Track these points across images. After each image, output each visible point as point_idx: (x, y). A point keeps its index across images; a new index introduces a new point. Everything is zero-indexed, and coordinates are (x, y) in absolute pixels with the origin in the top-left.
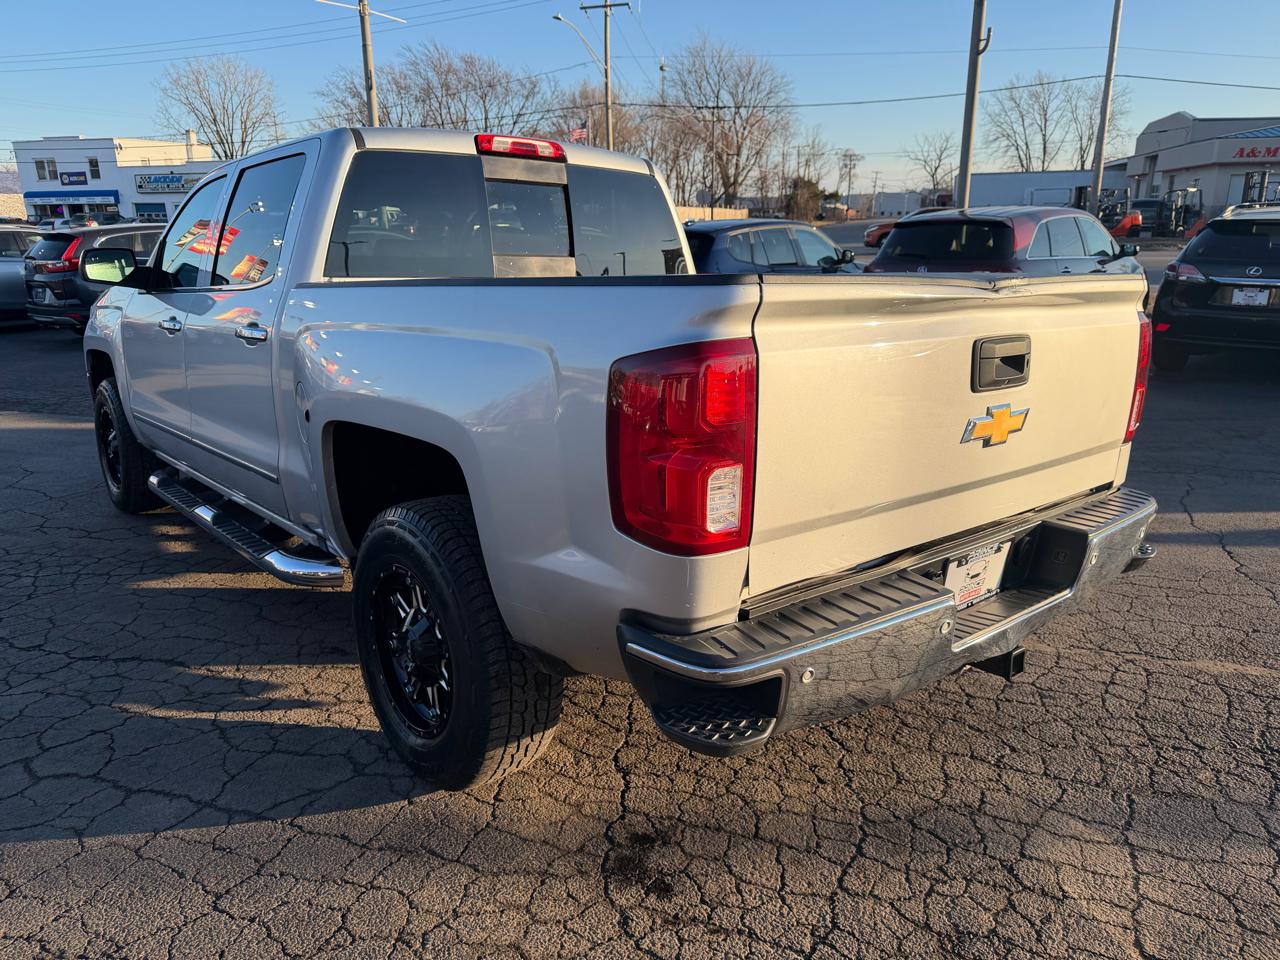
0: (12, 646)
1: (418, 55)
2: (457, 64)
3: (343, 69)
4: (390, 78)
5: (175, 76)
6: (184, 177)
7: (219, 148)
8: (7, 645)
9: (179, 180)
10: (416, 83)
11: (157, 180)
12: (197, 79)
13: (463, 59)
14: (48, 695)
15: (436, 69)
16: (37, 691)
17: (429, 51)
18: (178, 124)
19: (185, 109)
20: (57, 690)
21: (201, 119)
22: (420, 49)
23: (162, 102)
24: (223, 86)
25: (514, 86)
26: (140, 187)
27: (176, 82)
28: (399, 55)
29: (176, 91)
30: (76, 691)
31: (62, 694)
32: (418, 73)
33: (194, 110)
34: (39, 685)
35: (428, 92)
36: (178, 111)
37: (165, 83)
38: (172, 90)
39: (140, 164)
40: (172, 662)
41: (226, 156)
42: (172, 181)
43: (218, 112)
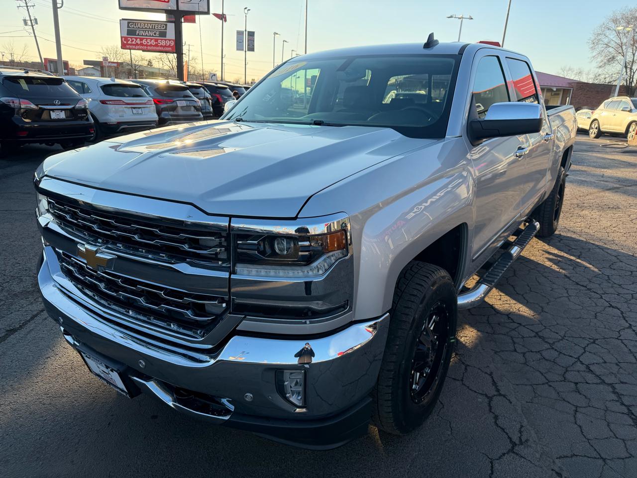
0: (622, 313)
8: (624, 315)
14: (620, 285)
16: (623, 288)
20: (615, 285)
30: (610, 283)
31: (615, 283)
34: (620, 290)
40: (568, 278)
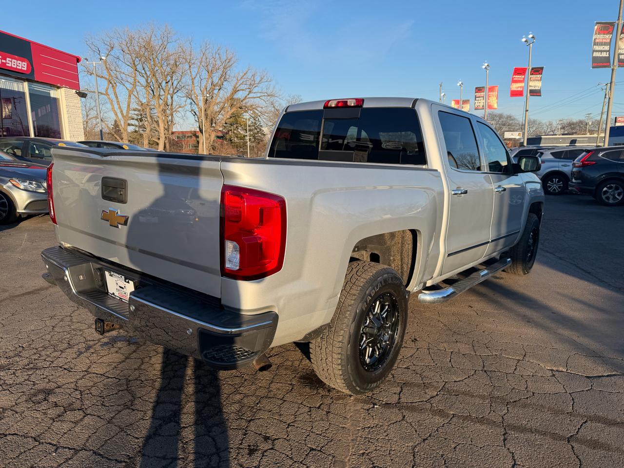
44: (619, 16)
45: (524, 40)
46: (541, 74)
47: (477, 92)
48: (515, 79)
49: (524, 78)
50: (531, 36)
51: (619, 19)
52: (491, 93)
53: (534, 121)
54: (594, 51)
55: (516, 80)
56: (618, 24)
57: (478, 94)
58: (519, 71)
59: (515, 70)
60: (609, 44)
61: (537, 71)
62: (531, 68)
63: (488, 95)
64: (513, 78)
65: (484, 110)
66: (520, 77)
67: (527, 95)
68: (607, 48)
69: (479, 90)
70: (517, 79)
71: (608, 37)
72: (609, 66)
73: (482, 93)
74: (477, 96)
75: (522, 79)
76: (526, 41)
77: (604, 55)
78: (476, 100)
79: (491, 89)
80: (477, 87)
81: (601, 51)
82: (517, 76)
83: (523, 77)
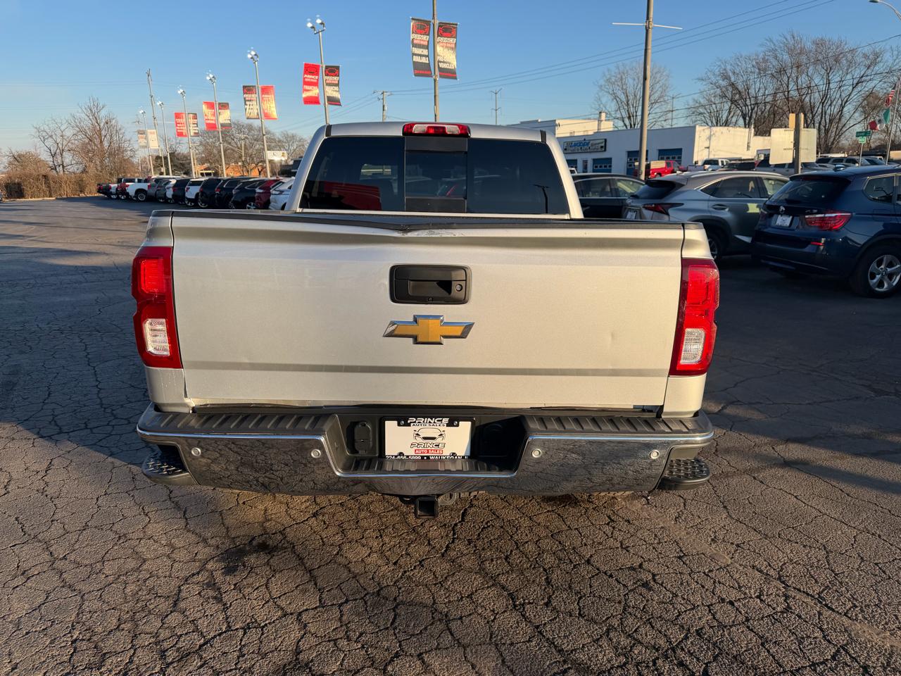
1: (776, 44)
2: (809, 45)
3: (720, 60)
4: (754, 63)
5: (608, 77)
6: (591, 142)
7: (627, 122)
9: (588, 144)
10: (773, 64)
11: (575, 145)
12: (622, 77)
13: (814, 42)
15: (791, 51)
17: (786, 39)
18: (605, 108)
19: (610, 97)
21: (619, 103)
22: (780, 38)
23: (598, 94)
24: (637, 81)
25: (859, 59)
26: (566, 149)
27: (608, 80)
28: (762, 45)
29: (607, 87)
32: (776, 57)
33: (616, 97)
35: (782, 71)
36: (606, 99)
37: (602, 82)
38: (605, 86)
39: (568, 135)
41: (631, 127)
42: (584, 145)
43: (631, 98)
44: (434, 15)
45: (310, 25)
46: (338, 76)
47: (246, 93)
48: (306, 80)
49: (318, 80)
50: (319, 21)
51: (434, 18)
52: (266, 96)
53: (293, 136)
54: (414, 54)
55: (308, 82)
56: (434, 25)
57: (248, 96)
58: (311, 69)
59: (305, 68)
60: (427, 47)
61: (333, 71)
62: (324, 66)
63: (263, 98)
64: (304, 78)
65: (260, 121)
66: (313, 77)
67: (325, 103)
68: (425, 52)
69: (248, 89)
70: (309, 80)
71: (425, 38)
72: (430, 76)
73: (253, 95)
74: (247, 99)
75: (316, 81)
76: (312, 27)
77: (424, 60)
78: (246, 104)
79: (265, 90)
80: (246, 85)
81: (421, 56)
82: (309, 76)
83: (317, 77)
